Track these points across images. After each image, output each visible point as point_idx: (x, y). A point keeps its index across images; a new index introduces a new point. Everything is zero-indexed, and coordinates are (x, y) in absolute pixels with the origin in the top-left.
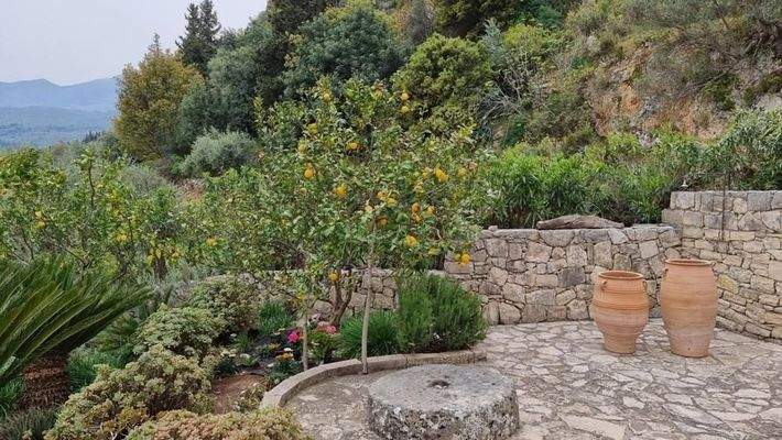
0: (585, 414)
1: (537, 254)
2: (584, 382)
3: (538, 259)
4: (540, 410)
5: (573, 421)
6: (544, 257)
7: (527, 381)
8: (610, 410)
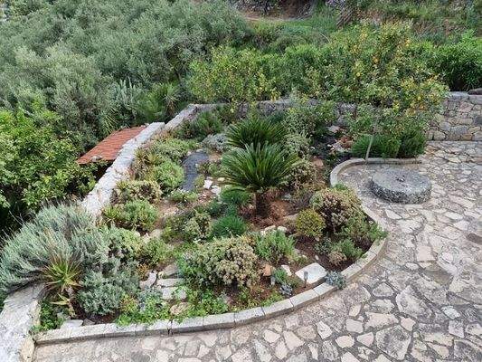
0: (460, 196)
1: (464, 108)
2: (465, 180)
3: (464, 111)
4: (440, 191)
5: (453, 198)
6: (468, 109)
7: (439, 176)
8: (471, 195)
